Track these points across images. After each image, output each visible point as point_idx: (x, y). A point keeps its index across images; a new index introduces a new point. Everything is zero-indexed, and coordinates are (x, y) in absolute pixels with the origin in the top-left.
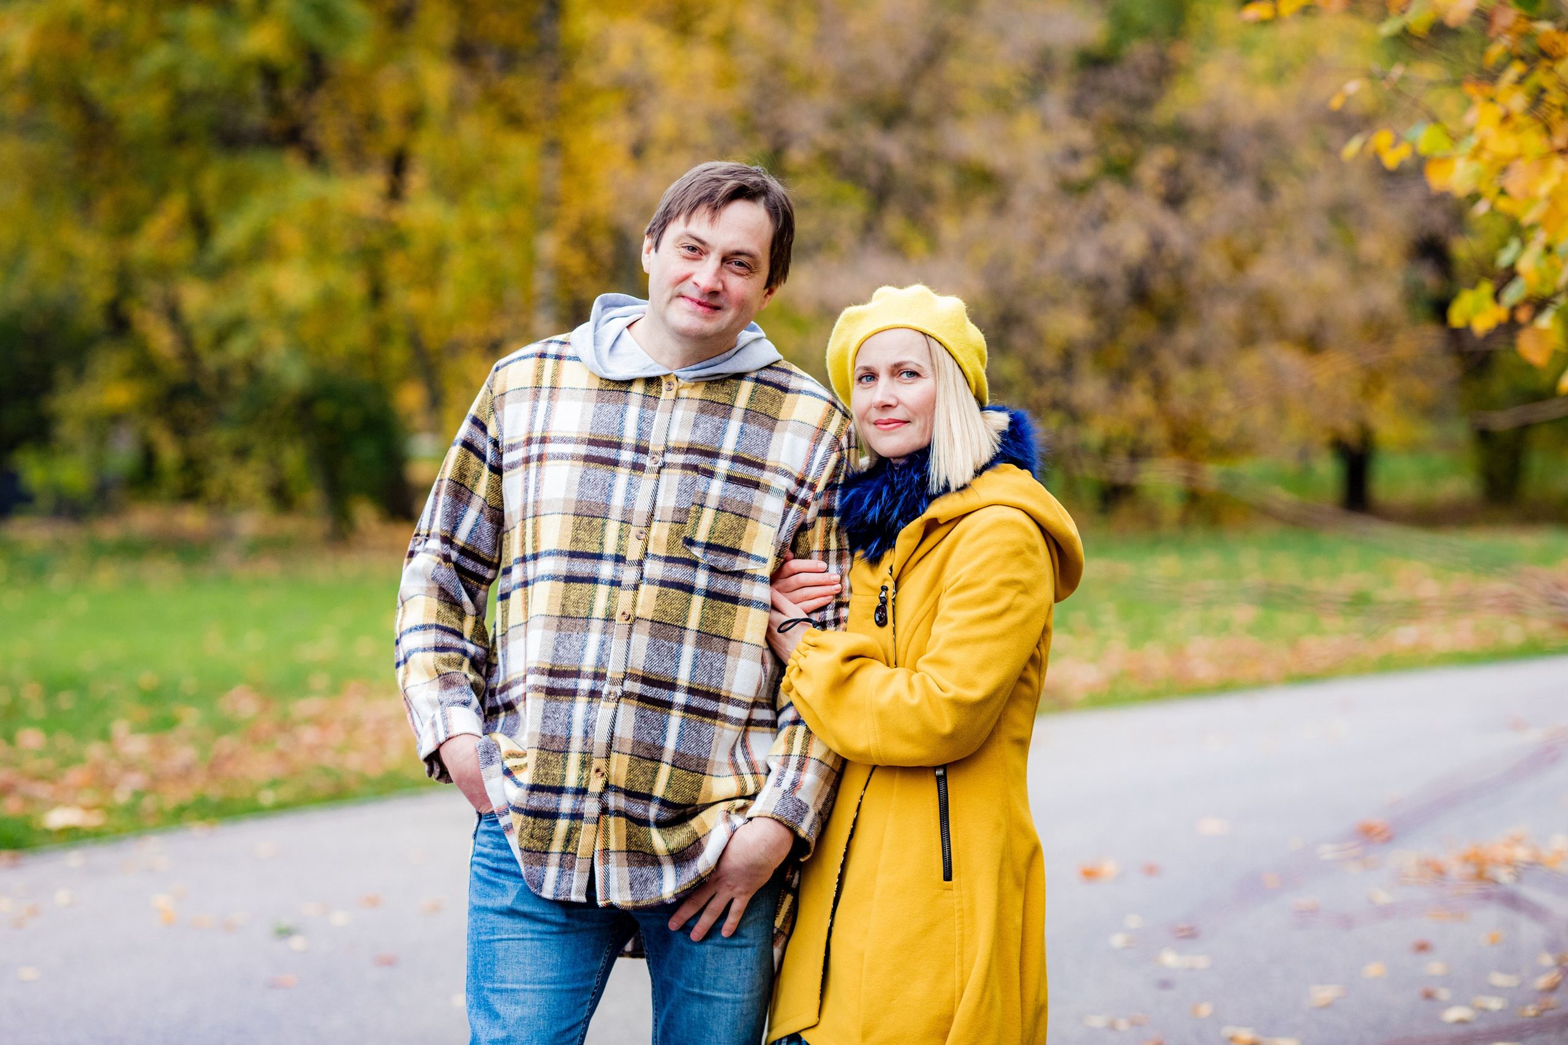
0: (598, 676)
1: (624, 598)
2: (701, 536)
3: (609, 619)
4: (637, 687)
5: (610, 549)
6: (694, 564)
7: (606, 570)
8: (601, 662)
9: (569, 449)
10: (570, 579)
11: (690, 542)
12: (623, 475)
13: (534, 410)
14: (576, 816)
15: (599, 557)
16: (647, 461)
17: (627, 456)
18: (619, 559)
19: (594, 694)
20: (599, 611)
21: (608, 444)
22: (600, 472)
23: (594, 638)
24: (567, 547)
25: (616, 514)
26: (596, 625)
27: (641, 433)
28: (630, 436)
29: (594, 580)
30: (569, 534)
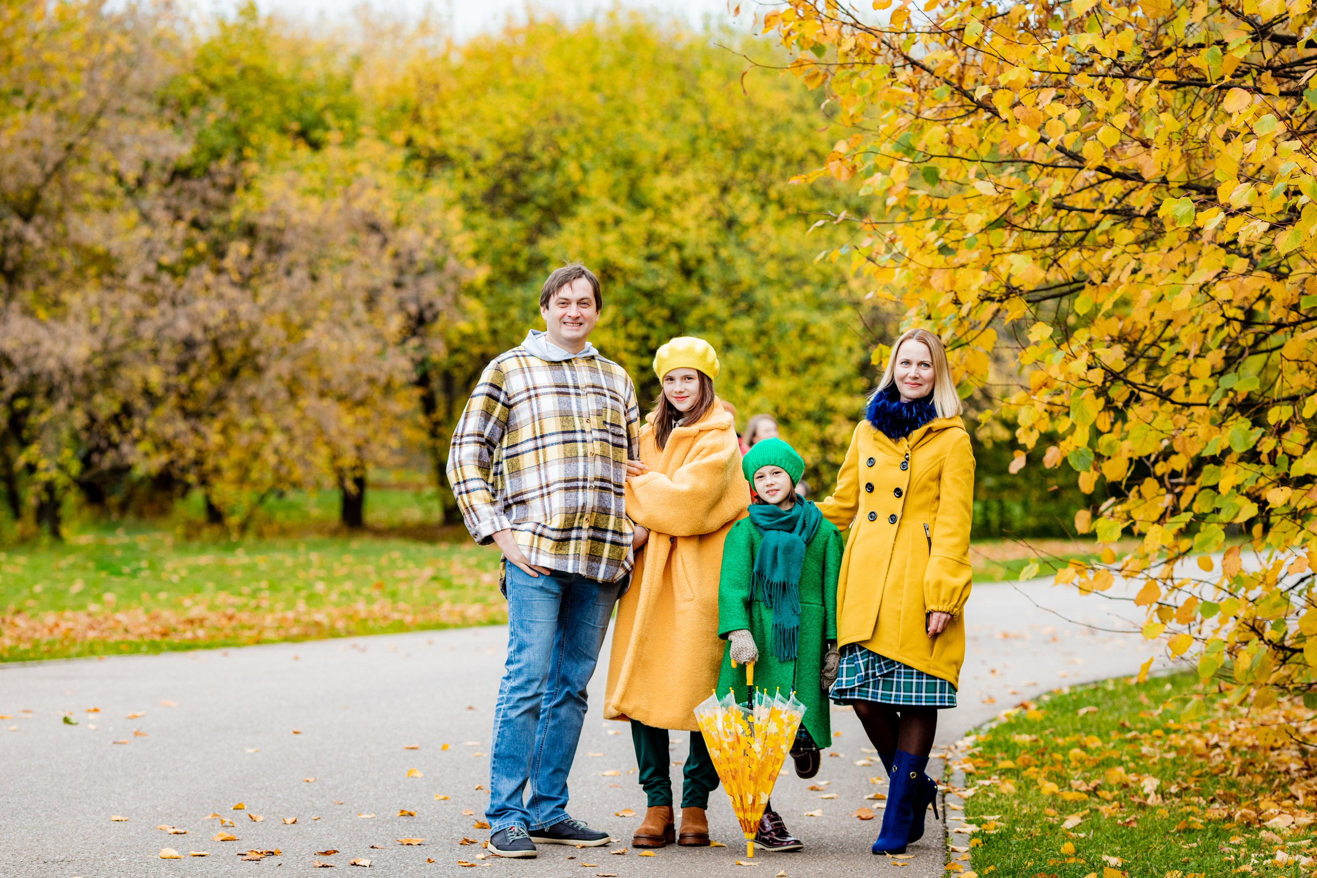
0: (585, 480)
1: (589, 447)
2: (608, 421)
3: (585, 456)
4: (598, 484)
5: (578, 428)
6: (607, 431)
7: (579, 436)
8: (585, 474)
9: (549, 390)
10: (565, 442)
11: (605, 423)
12: (573, 398)
13: (525, 377)
14: (578, 538)
15: (574, 432)
16: (580, 391)
17: (572, 390)
18: (583, 431)
19: (584, 488)
20: (581, 453)
21: (563, 387)
22: (565, 398)
23: (581, 464)
24: (560, 430)
25: (576, 414)
26: (581, 459)
27: (574, 381)
28: (570, 383)
29: (575, 441)
30: (560, 424)
